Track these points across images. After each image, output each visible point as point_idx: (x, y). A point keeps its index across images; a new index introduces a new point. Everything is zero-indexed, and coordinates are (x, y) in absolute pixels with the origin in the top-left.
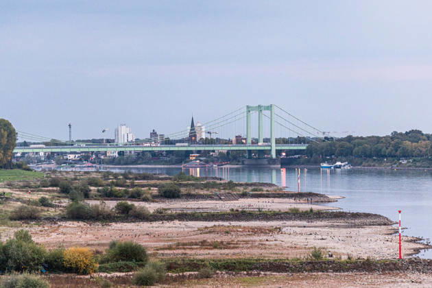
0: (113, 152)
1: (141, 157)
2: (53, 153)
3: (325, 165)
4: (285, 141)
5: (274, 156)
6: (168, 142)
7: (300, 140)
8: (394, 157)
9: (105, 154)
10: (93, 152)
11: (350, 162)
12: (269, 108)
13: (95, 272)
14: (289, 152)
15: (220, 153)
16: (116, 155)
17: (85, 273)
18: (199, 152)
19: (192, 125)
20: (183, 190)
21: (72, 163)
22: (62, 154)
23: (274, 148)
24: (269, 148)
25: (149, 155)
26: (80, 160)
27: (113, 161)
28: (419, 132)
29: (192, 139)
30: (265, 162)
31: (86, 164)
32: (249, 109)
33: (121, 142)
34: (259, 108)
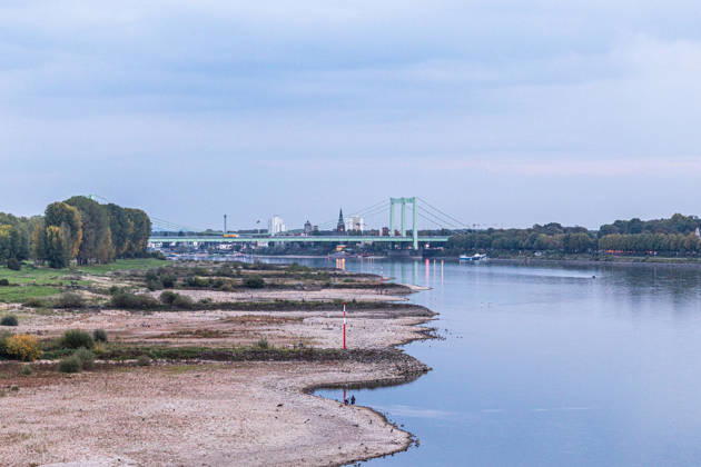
0: (263, 243)
1: (290, 248)
2: (206, 243)
3: (464, 257)
4: (430, 233)
5: (416, 247)
6: (316, 233)
7: (444, 233)
8: (530, 249)
9: (256, 244)
10: (244, 243)
11: (489, 255)
12: (412, 200)
13: (38, 359)
14: (432, 244)
15: (366, 244)
16: (267, 245)
17: (27, 359)
18: (345, 243)
19: (341, 215)
21: (223, 253)
22: (216, 244)
23: (416, 240)
24: (409, 240)
25: (298, 246)
26: (232, 250)
27: (263, 251)
28: (558, 226)
29: (340, 230)
30: (408, 253)
31: (236, 254)
32: (393, 201)
33: (273, 232)
34: (403, 201)
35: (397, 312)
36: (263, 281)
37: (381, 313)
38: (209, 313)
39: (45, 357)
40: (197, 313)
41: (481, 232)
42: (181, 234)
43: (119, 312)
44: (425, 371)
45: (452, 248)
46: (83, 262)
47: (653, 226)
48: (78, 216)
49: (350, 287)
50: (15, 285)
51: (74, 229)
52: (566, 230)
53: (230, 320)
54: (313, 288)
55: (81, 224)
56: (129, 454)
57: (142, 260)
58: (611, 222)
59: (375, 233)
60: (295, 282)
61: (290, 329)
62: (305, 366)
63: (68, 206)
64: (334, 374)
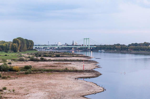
0: (57, 47)
1: (62, 48)
2: (45, 47)
3: (99, 51)
4: (92, 46)
5: (89, 49)
6: (68, 45)
7: (95, 45)
8: (114, 49)
9: (55, 48)
10: (53, 47)
11: (105, 50)
12: (88, 39)
13: (19, 71)
14: (92, 48)
15: (78, 48)
16: (57, 48)
17: (17, 71)
18: (74, 47)
19: (73, 42)
20: (61, 55)
21: (48, 49)
22: (46, 47)
23: (89, 47)
24: (88, 47)
25: (64, 48)
26: (50, 49)
27: (56, 49)
28: (119, 44)
29: (73, 45)
30: (87, 50)
31: (51, 50)
32: (84, 39)
33: (59, 45)
34: (86, 39)
35: (90, 62)
36: (60, 55)
37: (87, 62)
38: (50, 62)
39: (21, 71)
40: (48, 62)
41: (103, 45)
42: (39, 45)
43: (31, 62)
44: (101, 74)
45: (97, 49)
46: (20, 51)
47: (140, 45)
48: (20, 42)
49: (78, 57)
50: (8, 56)
51: (19, 44)
52: (121, 45)
53: (56, 64)
54: (70, 57)
55: (20, 43)
56: (46, 92)
57: (32, 51)
58: (131, 44)
59: (80, 46)
60: (66, 56)
61: (69, 65)
62: (75, 73)
63: (17, 39)
64: (82, 75)
